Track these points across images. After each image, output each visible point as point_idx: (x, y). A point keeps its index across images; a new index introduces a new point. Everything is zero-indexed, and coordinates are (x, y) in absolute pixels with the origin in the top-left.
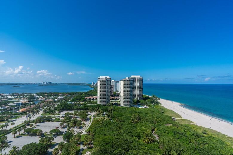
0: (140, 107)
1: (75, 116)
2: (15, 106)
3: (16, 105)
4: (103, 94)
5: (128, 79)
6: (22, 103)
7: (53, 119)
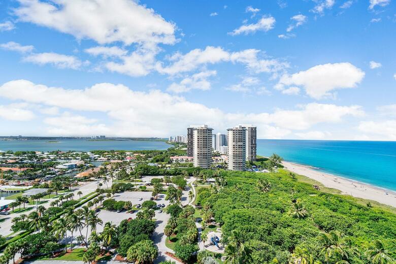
0: (257, 172)
1: (167, 184)
2: (66, 170)
3: (67, 167)
4: (202, 153)
5: (240, 128)
6: (76, 165)
7: (135, 187)
